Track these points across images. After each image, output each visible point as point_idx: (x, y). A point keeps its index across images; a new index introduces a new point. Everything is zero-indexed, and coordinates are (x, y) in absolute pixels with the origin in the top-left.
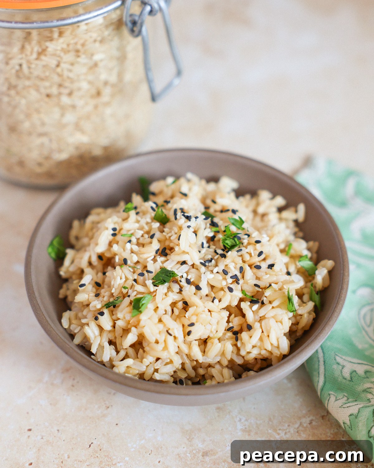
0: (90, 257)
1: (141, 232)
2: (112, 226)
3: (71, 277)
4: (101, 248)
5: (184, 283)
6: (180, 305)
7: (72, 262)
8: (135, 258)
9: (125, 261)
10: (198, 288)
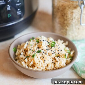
0: (22, 50)
1: (33, 44)
2: (27, 43)
3: (18, 55)
4: (25, 47)
5: (43, 53)
6: (42, 57)
7: (18, 52)
8: (32, 49)
9: (30, 49)
10: (46, 54)
